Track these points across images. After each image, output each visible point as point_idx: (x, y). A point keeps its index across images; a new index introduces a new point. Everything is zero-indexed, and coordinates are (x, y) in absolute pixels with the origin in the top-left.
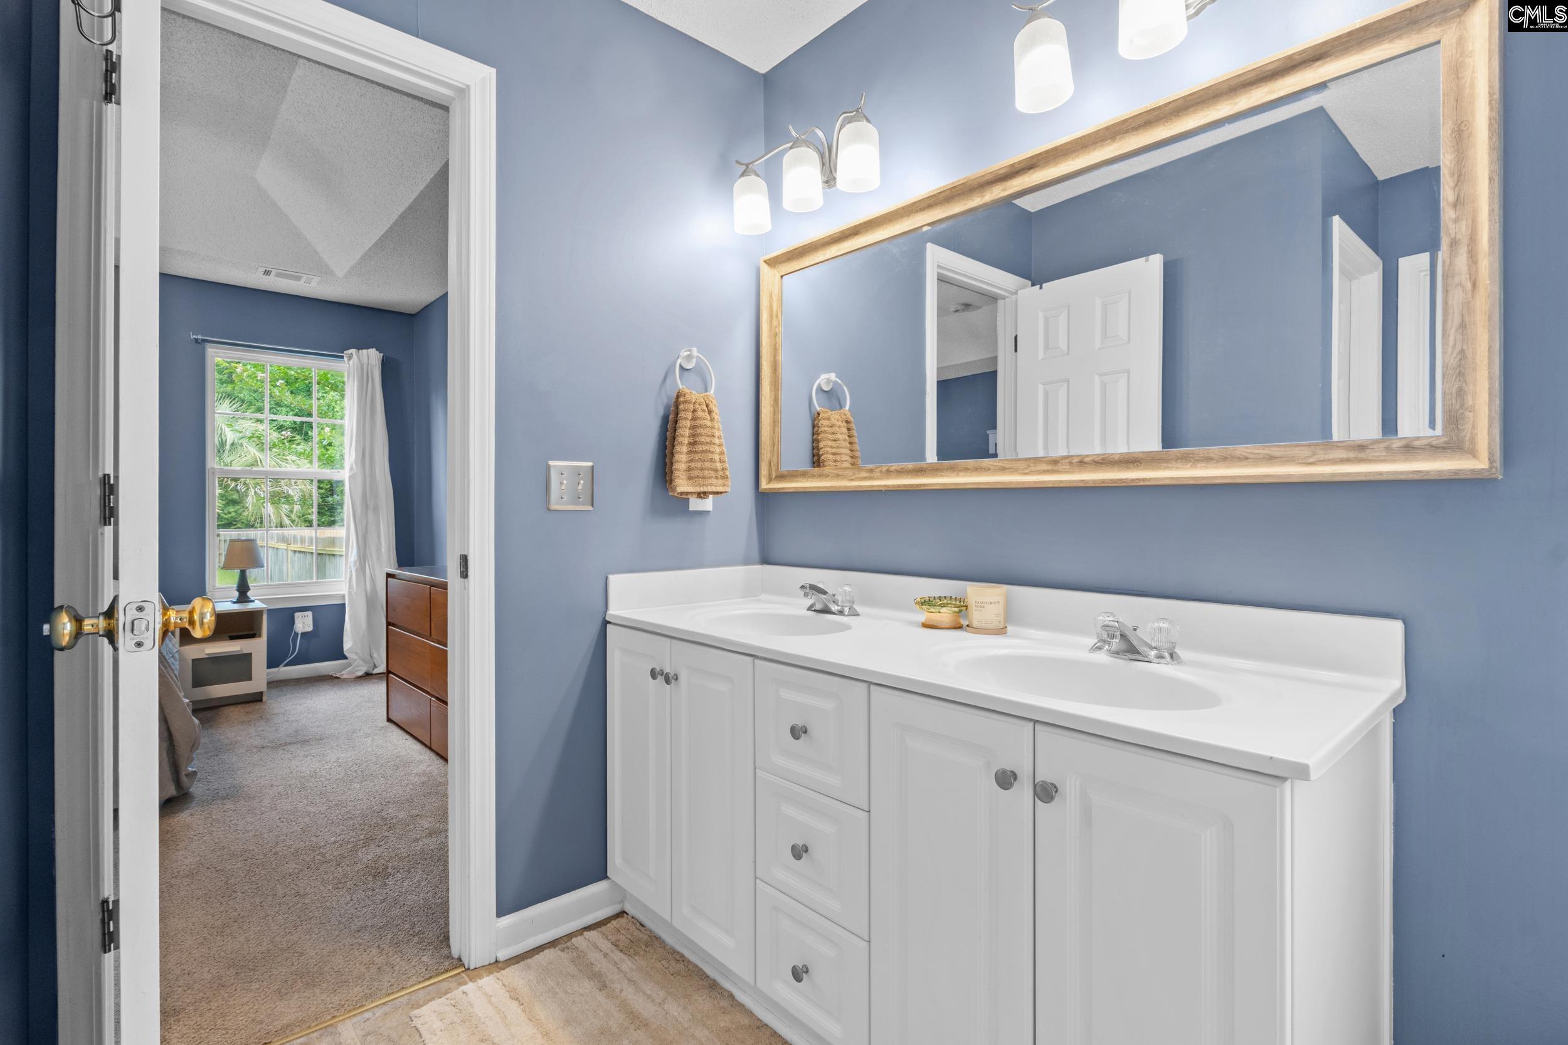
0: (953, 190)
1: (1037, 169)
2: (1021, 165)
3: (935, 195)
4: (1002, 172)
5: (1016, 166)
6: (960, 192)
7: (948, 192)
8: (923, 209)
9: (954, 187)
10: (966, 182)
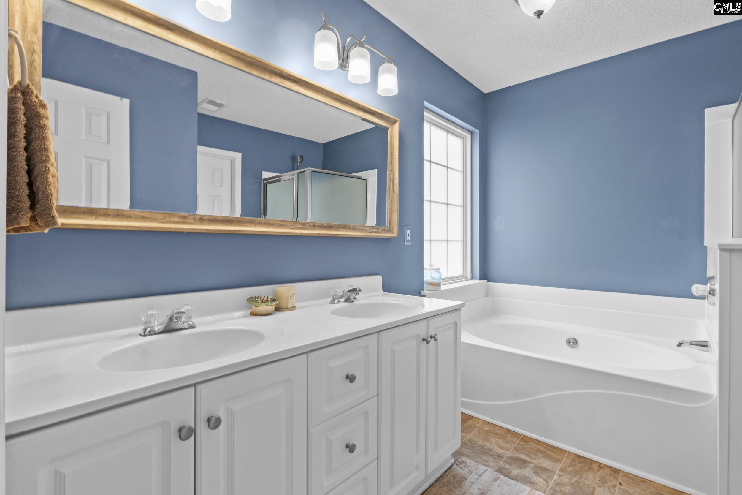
0: (258, 62)
1: (298, 85)
2: (293, 78)
3: (246, 56)
4: (285, 74)
5: (292, 77)
6: (260, 65)
7: (254, 60)
8: (233, 56)
9: (260, 62)
10: (267, 64)
